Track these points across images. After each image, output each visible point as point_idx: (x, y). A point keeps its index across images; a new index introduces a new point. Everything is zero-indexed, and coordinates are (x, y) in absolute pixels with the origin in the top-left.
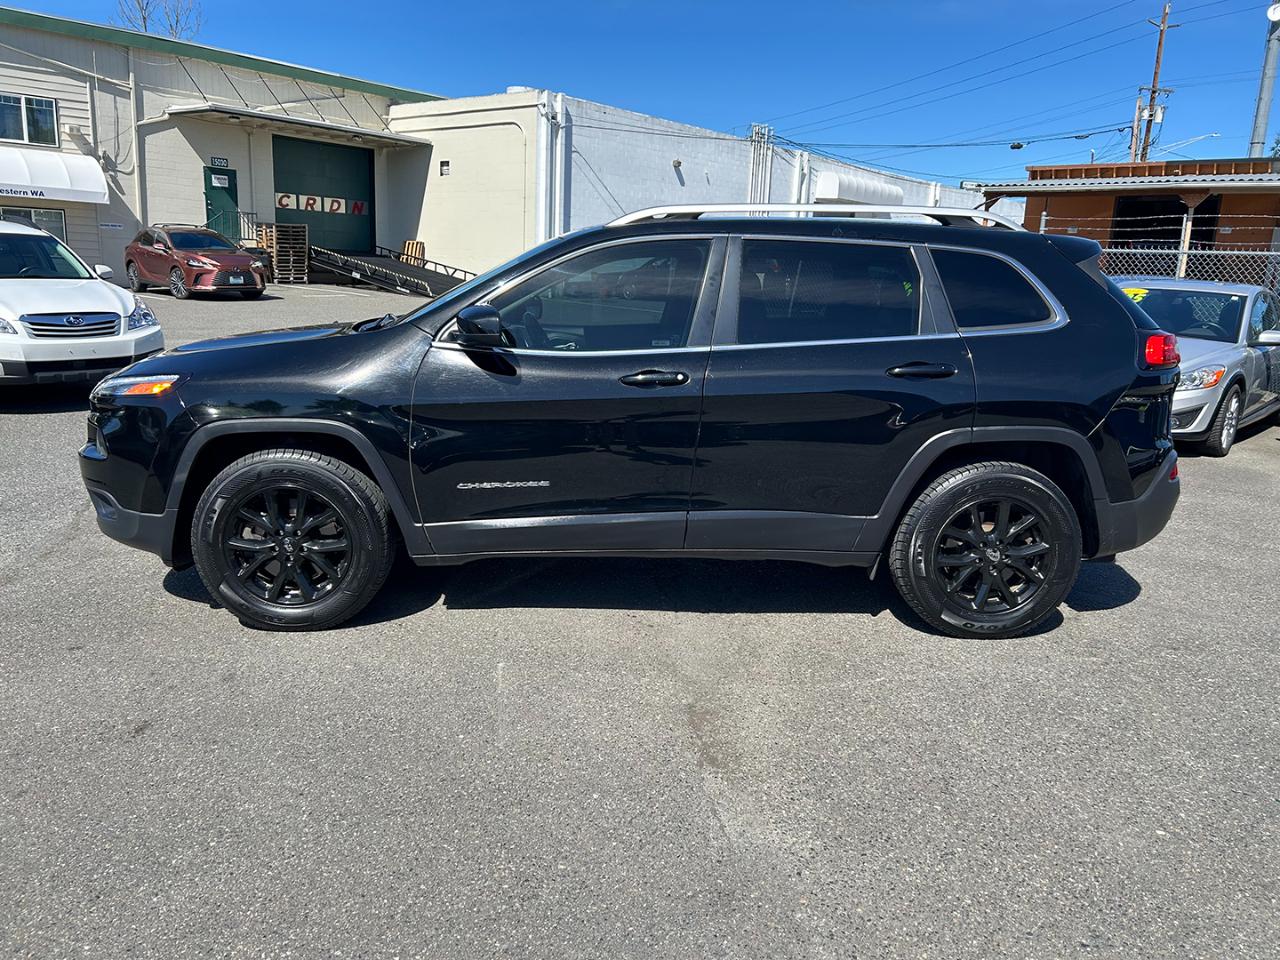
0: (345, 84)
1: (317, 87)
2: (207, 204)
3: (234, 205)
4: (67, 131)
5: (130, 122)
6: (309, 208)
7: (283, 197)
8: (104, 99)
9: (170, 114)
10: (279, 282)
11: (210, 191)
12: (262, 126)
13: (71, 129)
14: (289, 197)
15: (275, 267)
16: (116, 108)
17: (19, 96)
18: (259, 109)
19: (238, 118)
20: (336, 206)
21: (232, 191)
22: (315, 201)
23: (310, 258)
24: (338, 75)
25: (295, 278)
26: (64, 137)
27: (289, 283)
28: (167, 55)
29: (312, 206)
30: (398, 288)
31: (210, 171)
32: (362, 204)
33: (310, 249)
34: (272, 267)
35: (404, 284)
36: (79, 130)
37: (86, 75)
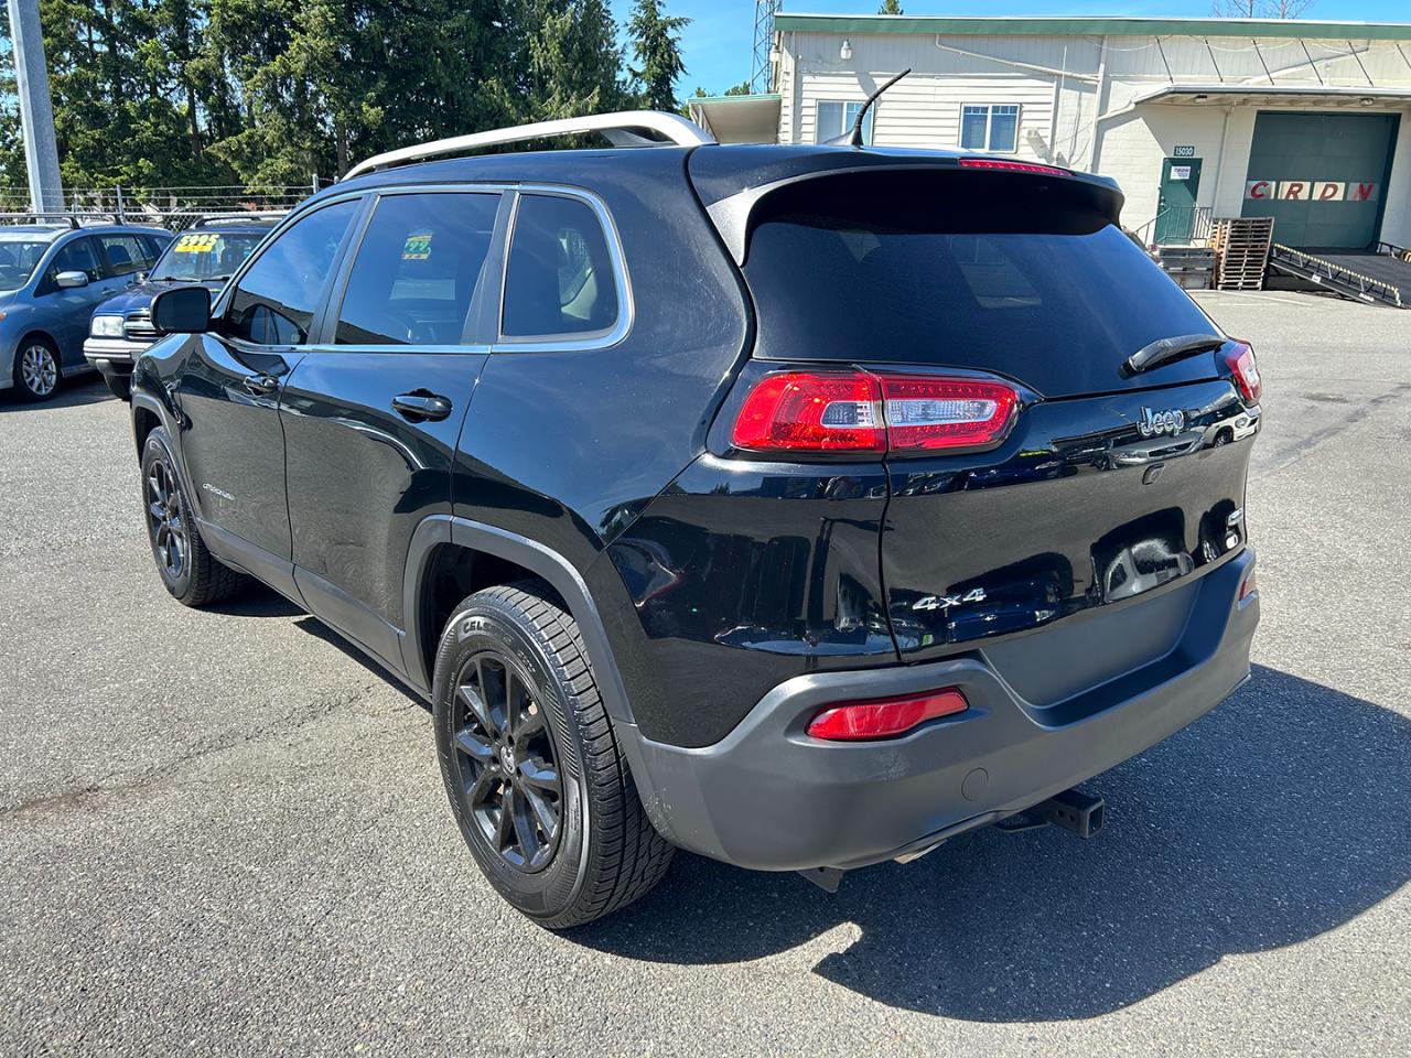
0: (1371, 33)
1: (1331, 43)
2: (1160, 201)
3: (1192, 199)
4: (1026, 135)
5: (1091, 117)
6: (1291, 197)
7: (1260, 184)
8: (1070, 97)
9: (1136, 103)
10: (1223, 289)
11: (1167, 184)
12: (1245, 102)
13: (1029, 133)
14: (1266, 185)
15: (1222, 270)
16: (1079, 104)
17: (985, 105)
18: (1245, 82)
19: (1205, 97)
20: (1330, 191)
21: (1192, 185)
22: (1301, 187)
23: (1270, 259)
24: (1363, 23)
25: (1244, 284)
26: (1023, 141)
27: (1237, 289)
28: (1146, 37)
29: (1295, 194)
30: (1362, 295)
31: (1171, 162)
32: (1371, 187)
33: (1272, 247)
34: (1218, 271)
35: (1370, 289)
36: (1036, 133)
37: (1053, 74)
